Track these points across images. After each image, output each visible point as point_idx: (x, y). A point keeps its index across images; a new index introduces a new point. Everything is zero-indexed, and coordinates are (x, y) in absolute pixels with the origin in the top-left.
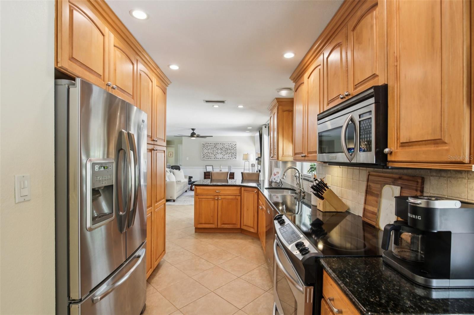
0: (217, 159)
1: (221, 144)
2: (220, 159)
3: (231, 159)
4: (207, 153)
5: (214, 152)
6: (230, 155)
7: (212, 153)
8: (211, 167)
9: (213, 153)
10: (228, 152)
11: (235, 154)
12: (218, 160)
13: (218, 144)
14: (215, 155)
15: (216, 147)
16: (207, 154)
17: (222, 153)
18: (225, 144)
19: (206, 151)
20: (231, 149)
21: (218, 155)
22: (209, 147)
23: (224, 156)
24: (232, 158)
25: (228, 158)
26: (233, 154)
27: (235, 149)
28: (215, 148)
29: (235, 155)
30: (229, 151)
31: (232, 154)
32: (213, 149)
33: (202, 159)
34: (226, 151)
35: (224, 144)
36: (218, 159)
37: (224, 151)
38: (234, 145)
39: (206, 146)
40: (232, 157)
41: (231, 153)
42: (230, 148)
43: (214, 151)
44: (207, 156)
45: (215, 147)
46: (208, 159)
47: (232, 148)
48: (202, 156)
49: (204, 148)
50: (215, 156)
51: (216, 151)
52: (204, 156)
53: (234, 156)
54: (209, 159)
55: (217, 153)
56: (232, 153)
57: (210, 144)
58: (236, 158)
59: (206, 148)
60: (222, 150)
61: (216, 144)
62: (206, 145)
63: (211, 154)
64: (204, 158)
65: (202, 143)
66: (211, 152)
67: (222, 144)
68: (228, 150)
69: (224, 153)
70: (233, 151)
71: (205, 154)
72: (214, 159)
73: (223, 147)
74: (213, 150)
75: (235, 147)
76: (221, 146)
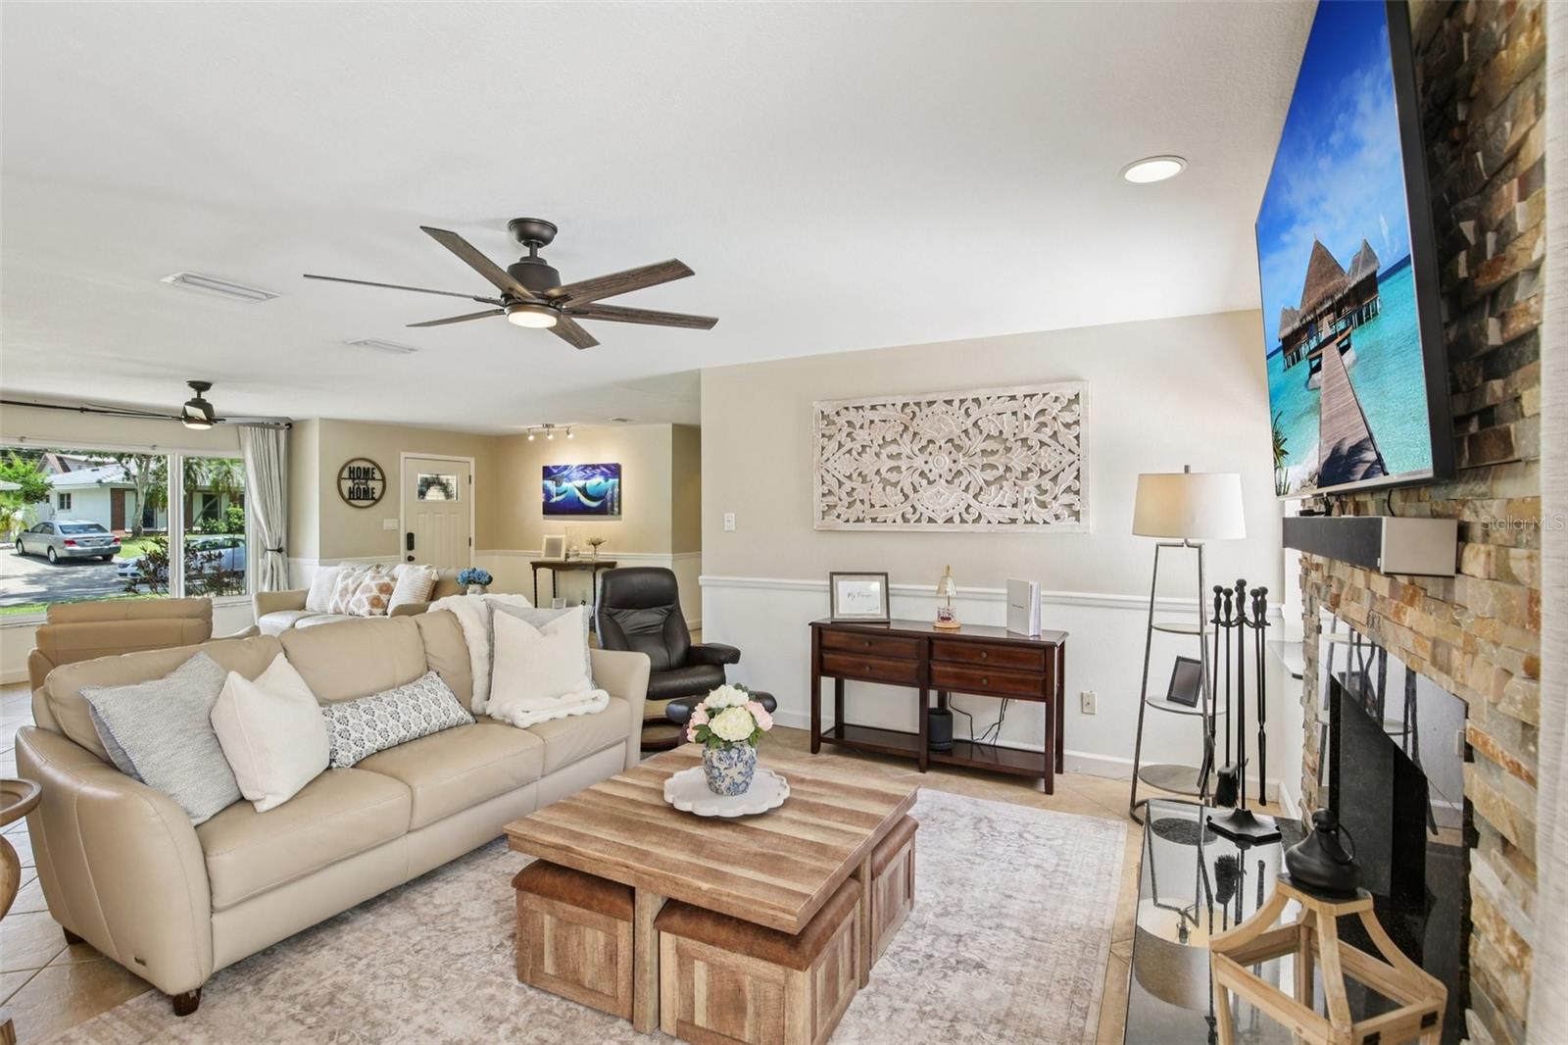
0: (925, 526)
1: (949, 402)
2: (950, 520)
3: (1032, 521)
4: (850, 477)
5: (897, 469)
6: (1029, 489)
7: (885, 482)
8: (876, 586)
9: (893, 477)
10: (1008, 469)
11: (1067, 479)
12: (932, 527)
13: (930, 403)
14: (909, 490)
15: (915, 434)
16: (848, 485)
17: (964, 480)
18: (986, 406)
19: (844, 465)
20: (1033, 442)
21: (933, 490)
22: (862, 436)
23: (975, 497)
24: (1040, 514)
25: (1009, 512)
26: (1054, 479)
27: (1067, 436)
28: (908, 437)
29: (1068, 489)
30: (1019, 460)
31: (1046, 484)
32: (893, 449)
33: (818, 523)
34: (991, 460)
35: (976, 401)
36: (931, 520)
37: (978, 460)
38: (1058, 406)
39: (846, 429)
40: (1043, 505)
41: (1034, 476)
42: (1028, 430)
43: (903, 464)
44: (850, 505)
45: (906, 428)
46: (858, 520)
47: (1048, 431)
48: (819, 505)
49: (833, 445)
50: (906, 497)
51: (919, 462)
52: (831, 500)
53: (1067, 498)
54: (868, 525)
55: (922, 474)
56: (1043, 473)
57: (873, 408)
58: (1077, 514)
59: (840, 445)
60: (959, 448)
61: (912, 409)
62: (841, 421)
63: (879, 487)
64: (831, 519)
65: (817, 406)
66: (878, 472)
67: (962, 401)
68: (1008, 450)
69: (979, 477)
70: (1048, 458)
71: (841, 484)
72: (900, 526)
73: (969, 423)
74: (890, 457)
75: (1068, 418)
76: (953, 423)
